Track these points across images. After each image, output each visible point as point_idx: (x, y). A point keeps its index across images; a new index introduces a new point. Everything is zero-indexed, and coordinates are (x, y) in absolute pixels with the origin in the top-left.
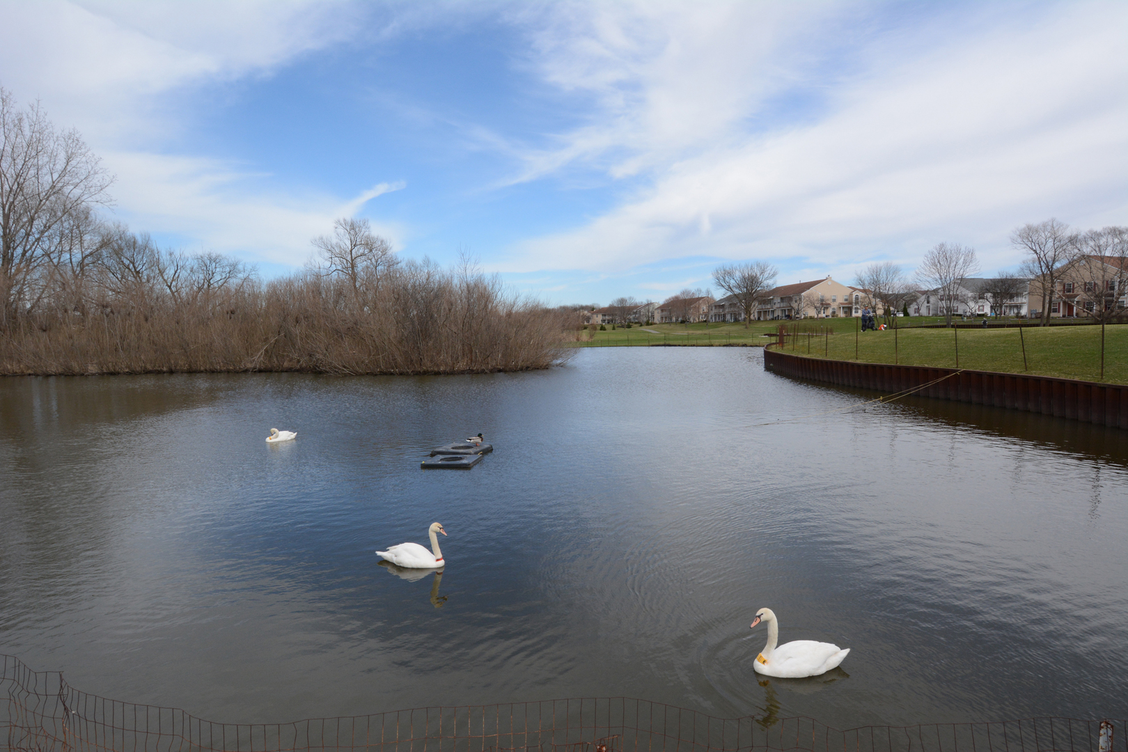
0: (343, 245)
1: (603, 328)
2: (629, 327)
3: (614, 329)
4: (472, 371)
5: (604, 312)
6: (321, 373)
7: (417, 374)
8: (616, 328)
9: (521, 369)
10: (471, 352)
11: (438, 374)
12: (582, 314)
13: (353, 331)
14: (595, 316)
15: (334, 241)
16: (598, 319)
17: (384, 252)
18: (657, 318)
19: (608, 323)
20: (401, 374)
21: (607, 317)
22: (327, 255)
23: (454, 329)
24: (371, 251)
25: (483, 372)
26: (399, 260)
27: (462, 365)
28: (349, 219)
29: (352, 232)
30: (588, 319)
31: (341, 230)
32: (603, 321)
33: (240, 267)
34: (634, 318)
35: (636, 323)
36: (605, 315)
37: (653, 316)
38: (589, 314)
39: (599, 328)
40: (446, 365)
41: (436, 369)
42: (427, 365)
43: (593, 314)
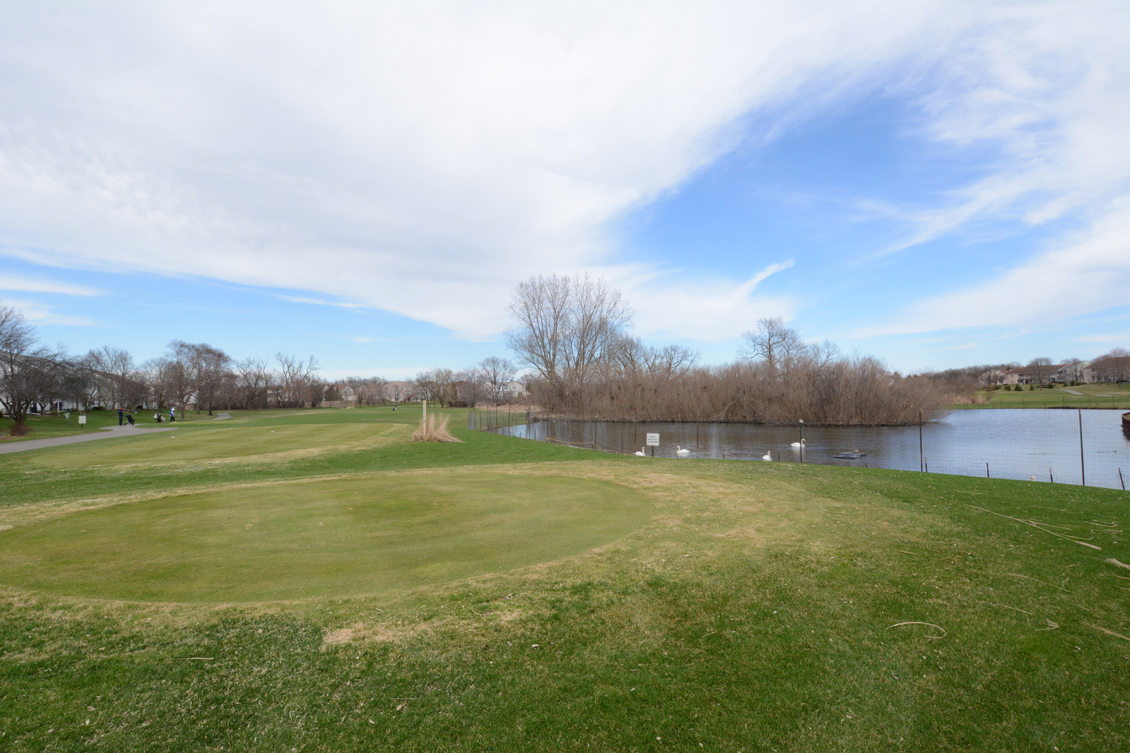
0: (764, 337)
1: (1018, 389)
2: (1050, 387)
3: (1032, 389)
4: (863, 425)
5: (1021, 371)
6: (760, 424)
7: (823, 426)
8: (1034, 389)
9: (900, 425)
10: (862, 412)
11: (837, 426)
12: (993, 374)
13: (781, 399)
14: (1010, 376)
15: (758, 334)
16: (1013, 379)
17: (794, 340)
18: (1087, 379)
19: (1027, 383)
20: (812, 426)
21: (1025, 377)
22: (752, 344)
23: (850, 397)
24: (784, 339)
25: (870, 426)
26: (806, 345)
27: (855, 421)
28: (768, 319)
29: (770, 327)
30: (1001, 379)
31: (762, 326)
32: (1021, 381)
33: (689, 353)
34: (1059, 378)
35: (1060, 383)
36: (1022, 375)
37: (1082, 375)
38: (1002, 374)
39: (1012, 388)
40: (843, 421)
41: (836, 423)
42: (830, 421)
43: (1007, 374)
